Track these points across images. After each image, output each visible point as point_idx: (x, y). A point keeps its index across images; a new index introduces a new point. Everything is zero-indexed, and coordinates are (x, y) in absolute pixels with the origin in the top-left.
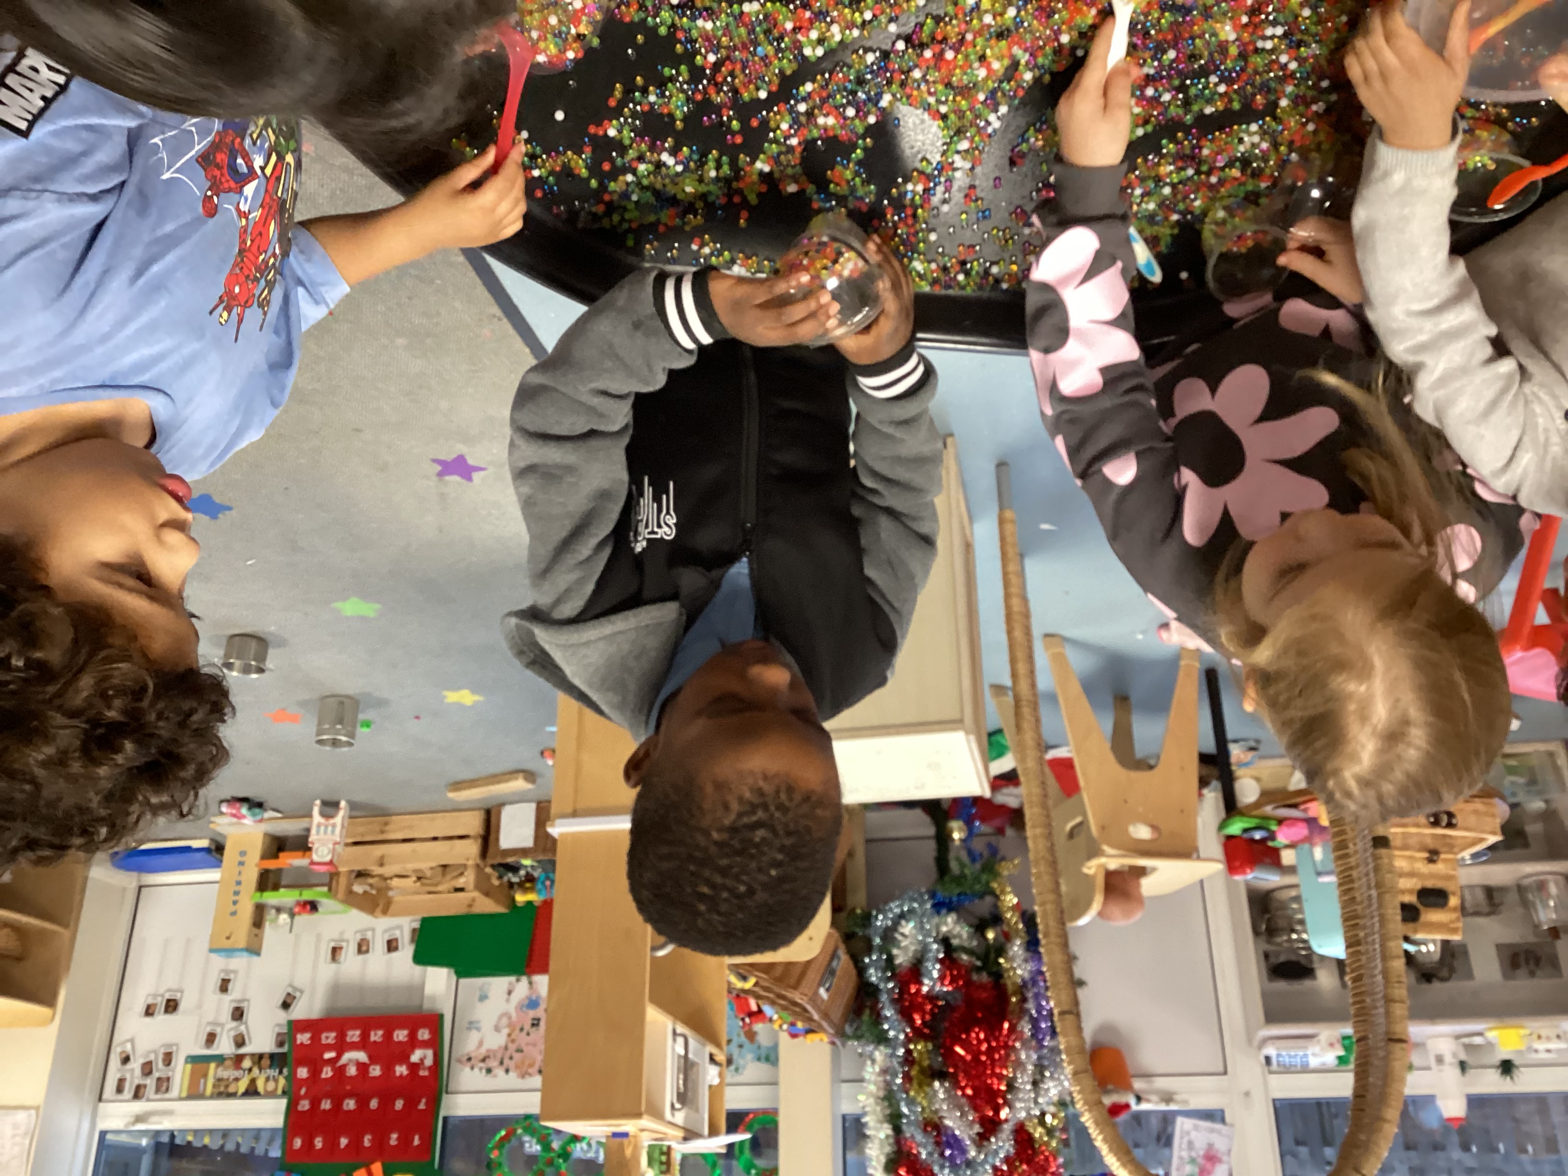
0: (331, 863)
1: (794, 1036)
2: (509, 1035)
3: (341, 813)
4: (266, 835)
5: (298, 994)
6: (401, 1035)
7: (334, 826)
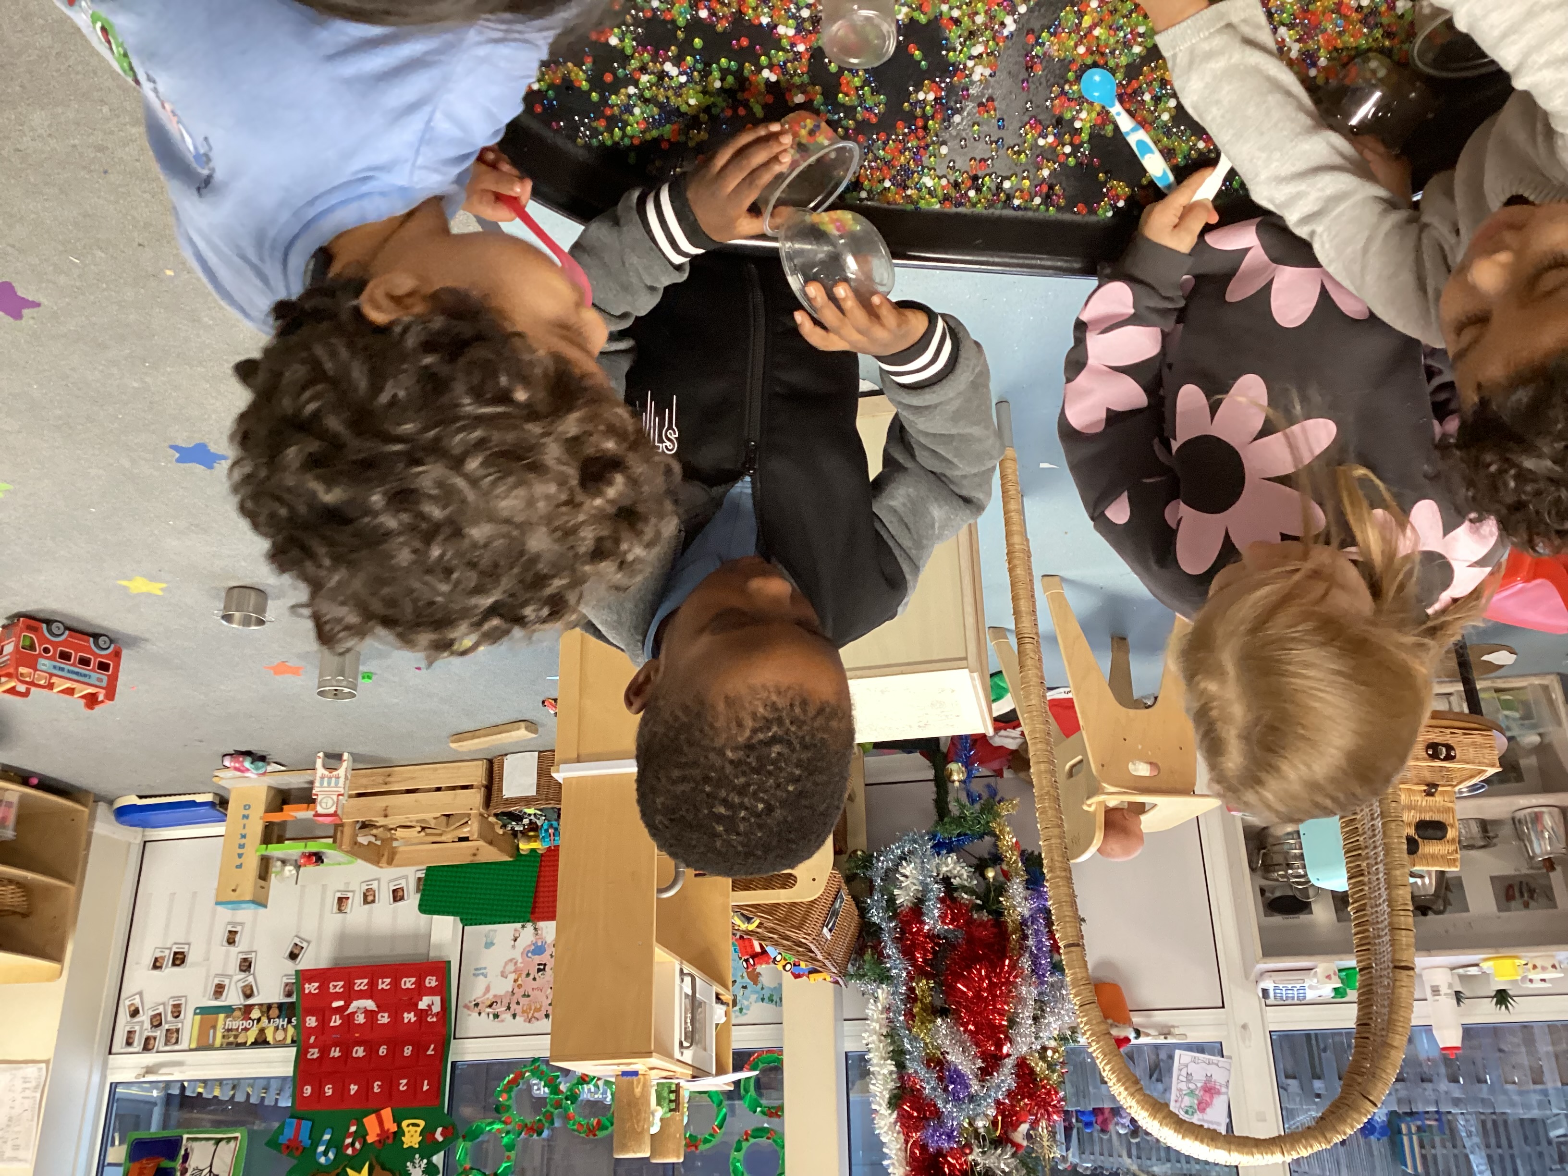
0: (335, 814)
1: (797, 976)
2: (515, 981)
3: (345, 764)
4: (270, 788)
5: (304, 945)
6: (408, 983)
7: (338, 777)
